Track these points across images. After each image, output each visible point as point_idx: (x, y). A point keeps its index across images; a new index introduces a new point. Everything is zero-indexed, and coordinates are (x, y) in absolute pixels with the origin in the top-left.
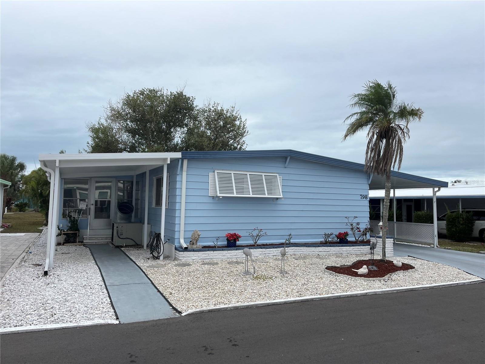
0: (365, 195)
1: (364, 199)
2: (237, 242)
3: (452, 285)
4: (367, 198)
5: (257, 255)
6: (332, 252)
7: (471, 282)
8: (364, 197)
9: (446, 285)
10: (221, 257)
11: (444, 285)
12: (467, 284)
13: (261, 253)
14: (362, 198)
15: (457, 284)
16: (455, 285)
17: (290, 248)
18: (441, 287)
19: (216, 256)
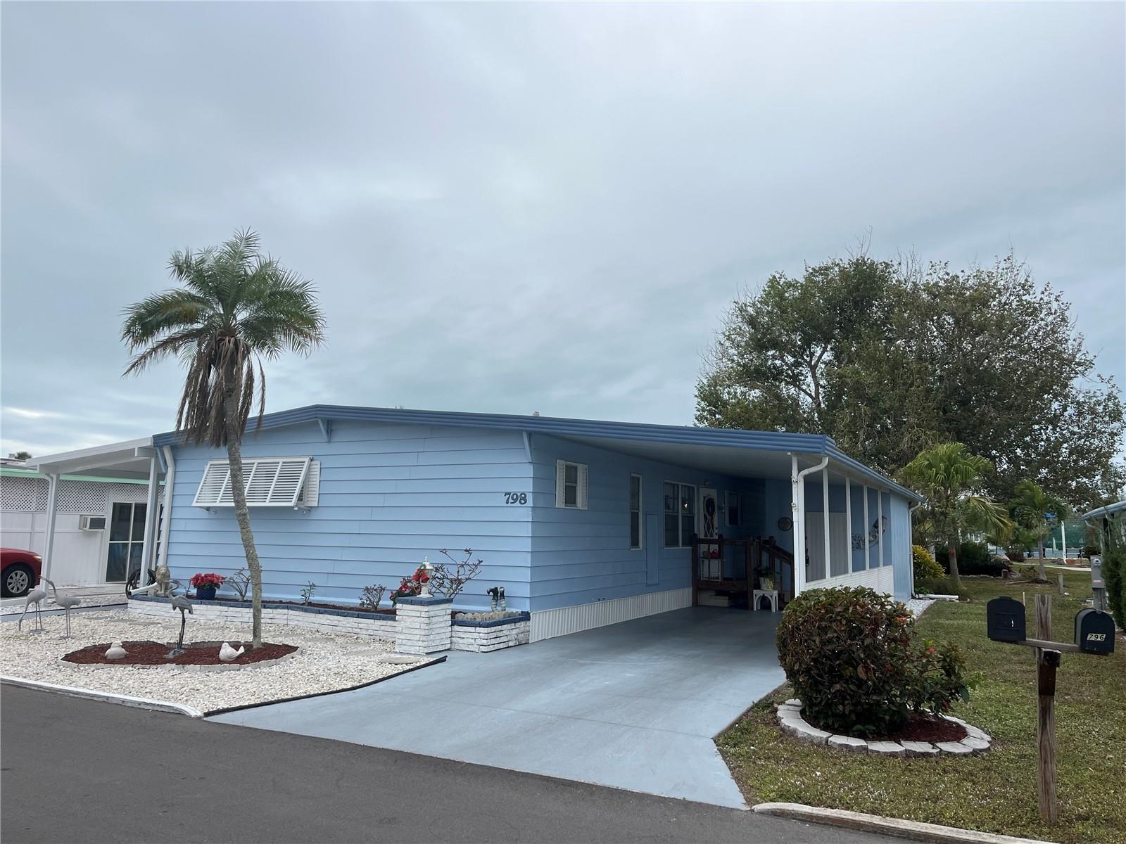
0: (519, 494)
1: (517, 504)
2: (218, 592)
3: (95, 699)
4: (526, 502)
5: (212, 617)
6: (341, 628)
7: (139, 704)
8: (515, 497)
9: (82, 694)
10: (163, 613)
11: (78, 693)
12: (129, 705)
13: (218, 613)
14: (511, 500)
15: (108, 698)
16: (101, 699)
17: (278, 610)
18: (71, 695)
19: (159, 610)
